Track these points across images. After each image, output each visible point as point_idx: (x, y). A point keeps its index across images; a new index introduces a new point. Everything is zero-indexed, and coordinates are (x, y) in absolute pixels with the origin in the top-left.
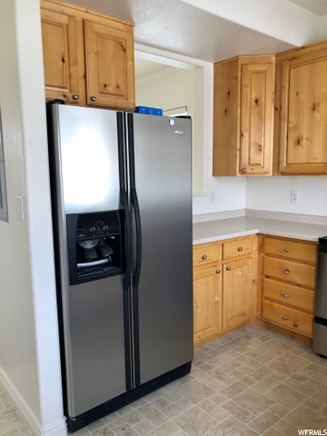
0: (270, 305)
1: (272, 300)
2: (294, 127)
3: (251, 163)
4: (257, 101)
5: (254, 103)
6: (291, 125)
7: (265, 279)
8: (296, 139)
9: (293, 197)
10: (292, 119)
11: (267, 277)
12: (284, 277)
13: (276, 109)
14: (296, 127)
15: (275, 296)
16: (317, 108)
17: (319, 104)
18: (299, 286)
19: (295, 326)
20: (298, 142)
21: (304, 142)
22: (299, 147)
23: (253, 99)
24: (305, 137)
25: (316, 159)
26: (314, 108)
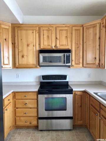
0: (19, 119)
1: (20, 117)
2: (21, 51)
3: (5, 64)
4: (5, 40)
5: (4, 40)
6: (19, 50)
7: (16, 109)
8: (22, 56)
9: (18, 76)
10: (20, 48)
11: (17, 108)
12: (25, 106)
13: (12, 44)
14: (22, 51)
15: (22, 115)
16: (29, 46)
17: (30, 44)
18: (31, 108)
19: (30, 123)
20: (23, 57)
21: (25, 57)
22: (23, 58)
23: (4, 39)
24: (25, 55)
25: (29, 63)
26: (28, 45)
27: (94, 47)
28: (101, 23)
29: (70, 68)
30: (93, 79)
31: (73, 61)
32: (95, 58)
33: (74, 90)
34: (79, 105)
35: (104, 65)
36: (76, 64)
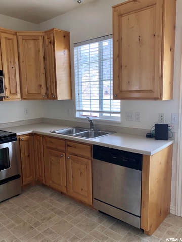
27: (37, 69)
28: (46, 37)
29: (2, 101)
30: (33, 116)
31: (7, 90)
32: (41, 86)
33: (18, 134)
34: (26, 154)
35: (55, 94)
36: (11, 94)
